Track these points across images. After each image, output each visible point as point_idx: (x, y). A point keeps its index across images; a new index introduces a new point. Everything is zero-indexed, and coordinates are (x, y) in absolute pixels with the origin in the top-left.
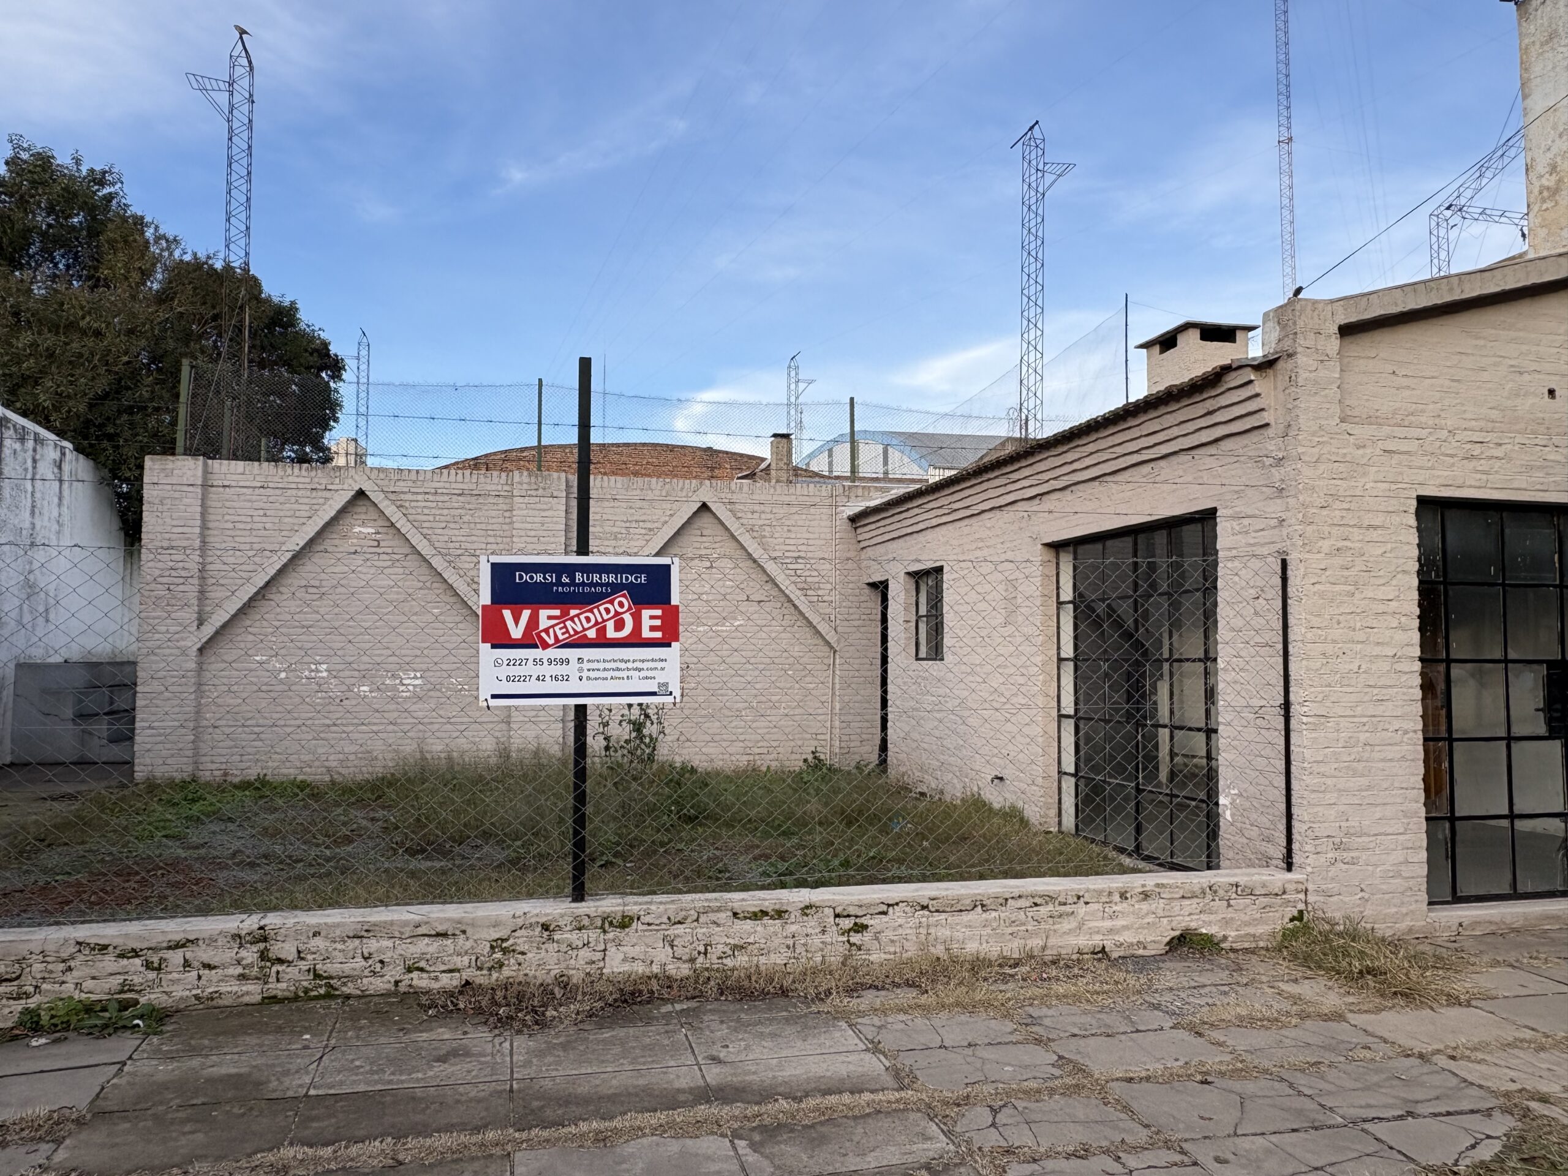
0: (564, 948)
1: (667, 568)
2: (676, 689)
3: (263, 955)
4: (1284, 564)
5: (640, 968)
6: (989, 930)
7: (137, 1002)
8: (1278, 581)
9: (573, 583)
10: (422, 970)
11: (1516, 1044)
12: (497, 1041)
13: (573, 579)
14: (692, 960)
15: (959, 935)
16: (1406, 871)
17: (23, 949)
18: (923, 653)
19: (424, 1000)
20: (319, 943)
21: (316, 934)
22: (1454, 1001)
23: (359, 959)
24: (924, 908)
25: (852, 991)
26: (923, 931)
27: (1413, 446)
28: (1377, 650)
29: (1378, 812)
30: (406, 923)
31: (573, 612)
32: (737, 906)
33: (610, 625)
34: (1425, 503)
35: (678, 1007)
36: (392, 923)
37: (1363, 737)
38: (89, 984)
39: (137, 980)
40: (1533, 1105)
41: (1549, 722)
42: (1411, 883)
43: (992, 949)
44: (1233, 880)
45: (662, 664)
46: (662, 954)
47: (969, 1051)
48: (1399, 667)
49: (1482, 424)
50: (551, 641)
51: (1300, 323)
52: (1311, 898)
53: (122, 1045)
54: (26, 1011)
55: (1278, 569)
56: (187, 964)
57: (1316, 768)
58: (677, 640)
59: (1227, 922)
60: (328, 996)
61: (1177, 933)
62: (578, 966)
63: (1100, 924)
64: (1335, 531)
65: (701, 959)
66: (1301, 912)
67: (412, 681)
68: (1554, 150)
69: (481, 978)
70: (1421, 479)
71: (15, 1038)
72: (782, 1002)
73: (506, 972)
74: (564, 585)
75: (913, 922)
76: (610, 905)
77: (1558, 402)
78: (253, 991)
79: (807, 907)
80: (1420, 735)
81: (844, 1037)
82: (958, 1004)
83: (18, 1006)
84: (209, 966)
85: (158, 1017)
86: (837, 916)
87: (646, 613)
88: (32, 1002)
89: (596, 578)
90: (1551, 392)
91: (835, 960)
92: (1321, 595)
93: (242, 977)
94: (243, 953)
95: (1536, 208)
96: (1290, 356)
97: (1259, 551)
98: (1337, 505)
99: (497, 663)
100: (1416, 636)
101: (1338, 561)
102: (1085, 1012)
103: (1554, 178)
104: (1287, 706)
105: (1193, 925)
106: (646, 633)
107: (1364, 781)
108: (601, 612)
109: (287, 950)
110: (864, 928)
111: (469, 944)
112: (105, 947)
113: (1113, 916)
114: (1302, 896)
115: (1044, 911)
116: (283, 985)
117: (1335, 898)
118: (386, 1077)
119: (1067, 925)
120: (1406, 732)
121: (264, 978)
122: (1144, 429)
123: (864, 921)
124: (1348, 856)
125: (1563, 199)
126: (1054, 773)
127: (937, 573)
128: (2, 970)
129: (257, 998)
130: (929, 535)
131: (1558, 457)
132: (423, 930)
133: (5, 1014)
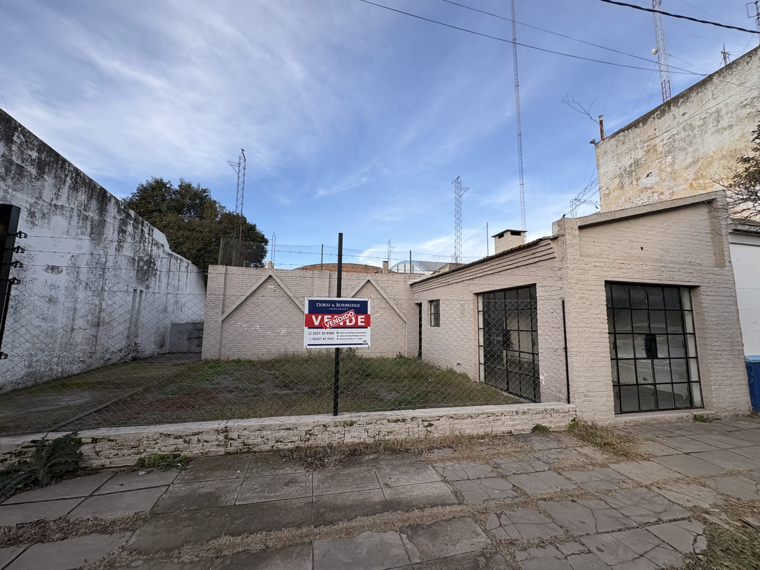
0: (330, 433)
1: (366, 302)
2: (369, 342)
3: (226, 437)
4: (563, 302)
5: (357, 440)
6: (473, 425)
7: (180, 455)
8: (561, 307)
9: (335, 307)
10: (281, 442)
12: (307, 474)
13: (335, 305)
14: (374, 437)
15: (463, 427)
16: (608, 404)
17: (140, 436)
18: (433, 324)
19: (282, 453)
20: (246, 432)
21: (245, 429)
22: (643, 458)
23: (259, 438)
24: (452, 418)
25: (430, 449)
26: (452, 426)
27: (603, 264)
28: (595, 330)
29: (598, 384)
30: (277, 425)
31: (335, 317)
32: (389, 418)
33: (348, 321)
34: (607, 282)
35: (371, 457)
36: (271, 425)
37: (592, 359)
38: (163, 448)
39: (181, 447)
41: (647, 353)
42: (610, 407)
43: (474, 432)
44: (552, 407)
45: (365, 334)
46: (364, 435)
47: (478, 481)
48: (602, 336)
49: (622, 258)
50: (328, 326)
51: (566, 225)
52: (578, 414)
53: (172, 474)
54: (140, 459)
55: (561, 303)
56: (199, 441)
57: (577, 369)
58: (369, 326)
59: (550, 422)
60: (248, 452)
61: (535, 426)
62: (335, 440)
63: (510, 423)
64: (580, 291)
65: (377, 437)
66: (574, 418)
67: (283, 331)
68: (608, 183)
69: (302, 445)
70: (605, 275)
71: (134, 470)
72: (406, 455)
73: (310, 442)
74: (333, 307)
75: (448, 423)
76: (345, 417)
77: (644, 251)
78: (222, 450)
79: (414, 417)
80: (610, 358)
81: (432, 475)
82: (469, 457)
83: (137, 457)
84: (206, 442)
85: (187, 461)
86: (423, 421)
87: (359, 317)
88: (142, 456)
89: (343, 305)
90: (642, 248)
91: (423, 437)
92: (576, 312)
93: (218, 445)
94: (219, 437)
95: (603, 199)
96: (563, 236)
97: (553, 297)
98: (580, 283)
99: (310, 334)
100: (607, 326)
101: (581, 301)
102: (515, 462)
103: (608, 191)
104: (566, 348)
105: (540, 423)
106: (359, 324)
107: (593, 374)
108: (345, 316)
109: (234, 435)
110: (432, 425)
111: (298, 432)
112: (169, 435)
113: (514, 420)
114: (574, 413)
115: (491, 418)
116: (232, 448)
117: (586, 413)
118: (266, 494)
119: (498, 423)
120: (605, 357)
121: (226, 446)
122: (510, 259)
123: (432, 422)
124: (589, 399)
125: (611, 196)
126: (478, 363)
127: (438, 301)
128: (132, 443)
129: (223, 453)
130: (435, 290)
131: (647, 269)
132: (282, 427)
133: (132, 460)
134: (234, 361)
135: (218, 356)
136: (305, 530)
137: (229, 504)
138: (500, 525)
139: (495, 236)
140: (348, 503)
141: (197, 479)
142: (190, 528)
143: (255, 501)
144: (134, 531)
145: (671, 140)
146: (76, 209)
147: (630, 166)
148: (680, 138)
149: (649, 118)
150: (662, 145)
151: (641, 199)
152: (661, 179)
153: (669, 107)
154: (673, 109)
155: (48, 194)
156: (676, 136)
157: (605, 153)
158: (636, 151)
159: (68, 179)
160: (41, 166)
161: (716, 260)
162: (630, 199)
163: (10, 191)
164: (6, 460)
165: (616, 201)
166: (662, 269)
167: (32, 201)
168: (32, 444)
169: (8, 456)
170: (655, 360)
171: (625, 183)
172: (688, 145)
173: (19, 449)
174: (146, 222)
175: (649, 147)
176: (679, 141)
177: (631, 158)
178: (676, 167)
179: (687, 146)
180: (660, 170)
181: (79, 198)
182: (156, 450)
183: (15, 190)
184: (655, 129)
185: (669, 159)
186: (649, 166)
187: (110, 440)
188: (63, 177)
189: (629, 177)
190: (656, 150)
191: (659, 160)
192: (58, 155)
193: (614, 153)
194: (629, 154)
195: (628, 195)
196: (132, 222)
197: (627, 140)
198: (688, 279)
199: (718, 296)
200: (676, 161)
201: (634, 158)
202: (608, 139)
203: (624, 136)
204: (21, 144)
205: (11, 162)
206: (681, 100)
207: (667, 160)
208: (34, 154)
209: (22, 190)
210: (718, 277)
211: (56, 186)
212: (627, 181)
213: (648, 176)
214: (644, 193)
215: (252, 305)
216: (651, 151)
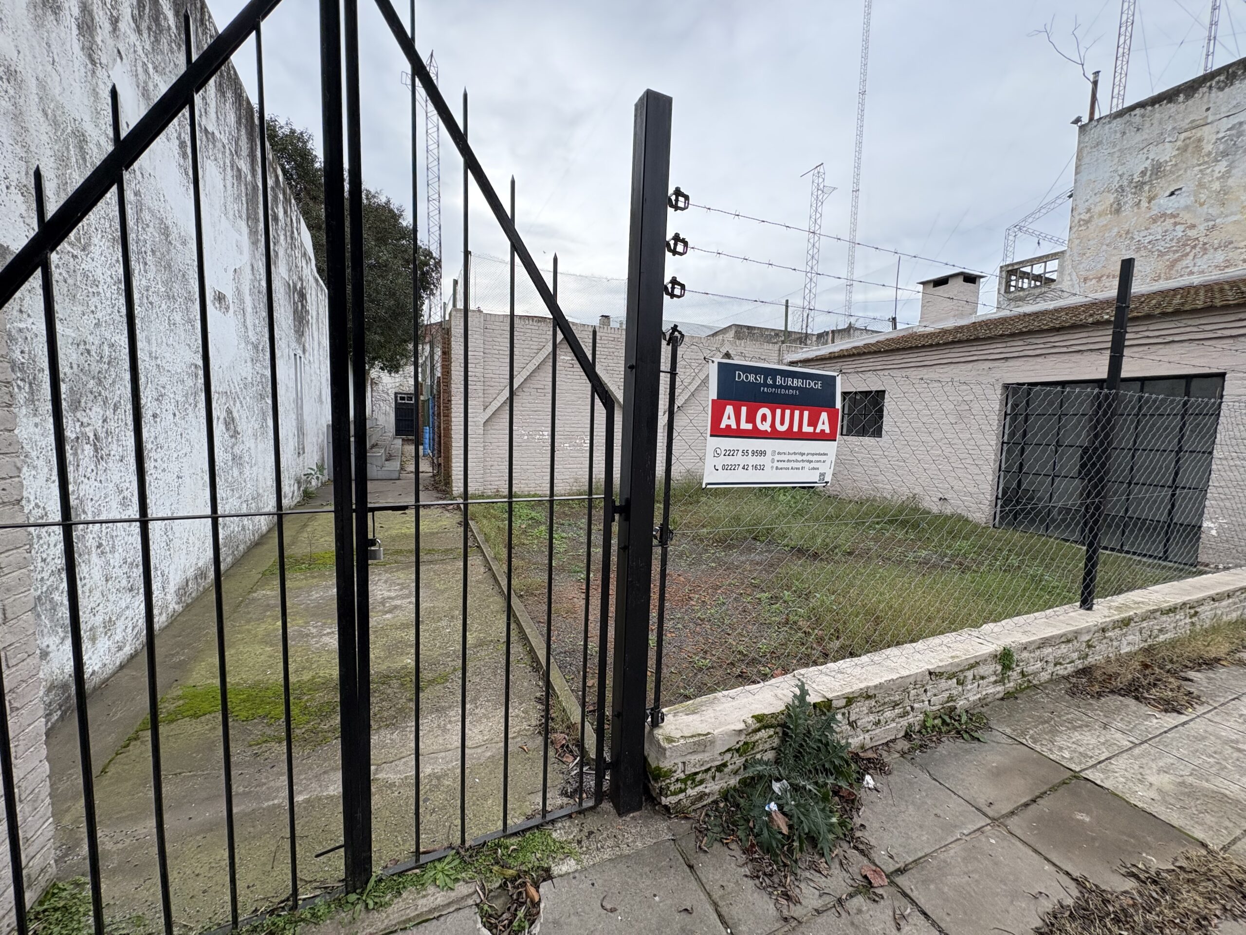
3: (1004, 666)
5: (1132, 648)
6: (1228, 609)
7: (956, 708)
10: (1060, 664)
14: (1148, 640)
17: (907, 682)
18: (845, 432)
21: (1024, 649)
23: (1039, 661)
24: (1213, 600)
26: (1212, 612)
30: (1055, 636)
32: (1163, 607)
38: (933, 700)
39: (955, 693)
46: (1139, 639)
54: (909, 725)
56: (974, 678)
60: (1027, 687)
69: (1081, 665)
73: (1089, 659)
75: (1210, 607)
78: (1001, 690)
79: (1184, 604)
83: (904, 722)
84: (982, 678)
85: (980, 718)
86: (1190, 608)
88: (910, 718)
91: (1188, 633)
93: (995, 682)
94: (997, 667)
95: (1074, 230)
103: (1088, 215)
110: (1197, 613)
111: (1079, 645)
112: (942, 674)
116: (1012, 684)
121: (1003, 682)
123: (1197, 609)
125: (1092, 226)
127: (879, 394)
128: (894, 698)
129: (1002, 695)
132: (1061, 639)
133: (899, 729)
135: (481, 489)
139: (925, 283)
146: (227, 149)
147: (1142, 172)
151: (1150, 234)
152: (1196, 201)
157: (1096, 144)
158: (1160, 146)
162: (1129, 233)
165: (1101, 234)
168: (758, 725)
171: (1126, 203)
174: (293, 201)
175: (1188, 141)
177: (1147, 158)
178: (1231, 182)
180: (1200, 185)
181: (228, 119)
182: (926, 703)
184: (1208, 109)
185: (1222, 166)
186: (1179, 176)
187: (868, 697)
189: (1135, 194)
193: (1115, 146)
194: (1145, 150)
195: (1126, 227)
196: (281, 197)
197: (1147, 125)
201: (1153, 160)
202: (1108, 120)
212: (1129, 199)
213: (1172, 194)
214: (1159, 223)
215: (533, 391)
216: (1190, 149)
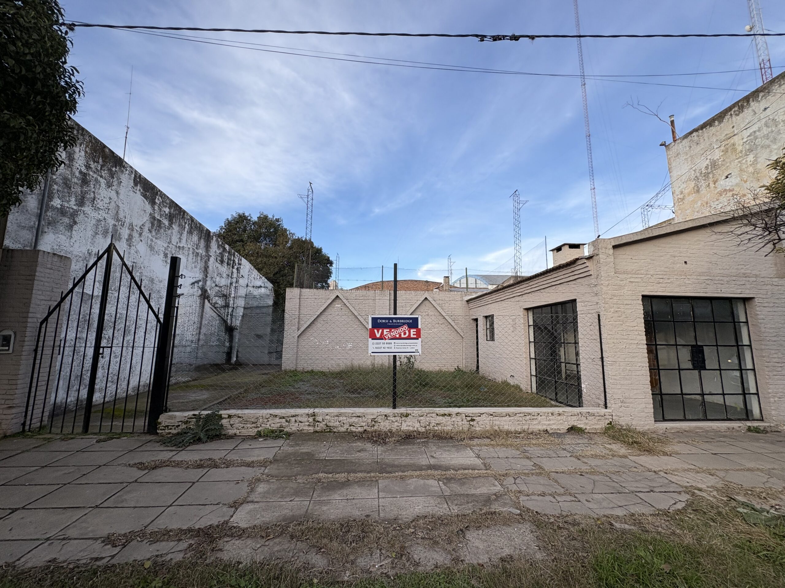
0: (391, 422)
1: (417, 318)
2: (420, 351)
3: (314, 420)
4: (599, 315)
5: (411, 429)
6: (511, 423)
7: (284, 430)
8: (597, 321)
9: (393, 323)
10: (353, 426)
11: (688, 470)
12: (373, 447)
13: (392, 321)
14: (425, 427)
15: (502, 424)
16: (646, 411)
17: (258, 415)
18: (489, 339)
19: (354, 434)
20: (327, 417)
21: (327, 415)
22: (665, 454)
23: (338, 422)
24: (491, 415)
25: (472, 438)
26: (491, 422)
27: (639, 280)
28: (632, 341)
29: (635, 392)
30: (350, 413)
31: (393, 330)
32: (438, 412)
33: (402, 334)
34: (645, 297)
35: (422, 440)
36: (346, 413)
37: (628, 368)
38: (273, 425)
39: (284, 425)
40: (696, 491)
41: (693, 364)
42: (648, 414)
43: (512, 429)
44: (588, 411)
45: (416, 344)
46: (417, 425)
47: (506, 459)
48: (639, 347)
49: (662, 273)
50: (387, 338)
51: (600, 246)
52: (614, 418)
53: (280, 442)
54: (258, 431)
55: (597, 317)
56: (296, 421)
57: (613, 377)
58: (420, 337)
59: (586, 424)
60: (330, 432)
61: (570, 426)
62: (394, 427)
63: (545, 422)
64: (615, 305)
65: (428, 427)
66: (611, 422)
67: (350, 346)
68: (682, 187)
69: (369, 429)
70: (643, 290)
71: (256, 438)
72: (451, 441)
73: (375, 428)
74: (390, 323)
75: (488, 419)
76: (403, 410)
77: (688, 265)
78: (311, 429)
79: (458, 413)
80: (648, 368)
81: (469, 452)
82: (502, 445)
83: (256, 430)
84: (301, 422)
85: (289, 435)
86: (466, 416)
87: (412, 330)
88: (260, 429)
89: (399, 321)
91: (466, 429)
92: (612, 325)
93: (309, 425)
94: (309, 419)
95: (677, 204)
96: (597, 255)
97: (590, 312)
98: (615, 298)
99: (373, 344)
100: (645, 338)
101: (616, 315)
102: (542, 450)
103: (682, 195)
104: (602, 358)
105: (575, 424)
106: (412, 336)
107: (630, 382)
108: (400, 330)
109: (320, 418)
110: (474, 420)
111: (366, 419)
112: (276, 416)
113: (550, 420)
114: (611, 417)
115: (528, 417)
116: (319, 428)
117: (622, 418)
118: (345, 455)
119: (535, 422)
120: (643, 367)
121: (314, 426)
122: (553, 276)
123: (474, 418)
124: (626, 405)
125: (686, 201)
126: (529, 375)
127: (492, 316)
128: (253, 420)
129: (312, 431)
130: (489, 306)
131: (690, 282)
132: (354, 415)
133: (253, 432)
134: (308, 372)
135: (295, 367)
136: (372, 474)
137: (321, 458)
138: (515, 483)
139: (552, 250)
140: (402, 464)
141: (298, 445)
142: (299, 468)
143: (339, 458)
144: (266, 467)
145: (752, 137)
146: (191, 249)
147: (706, 167)
148: (763, 135)
149: (725, 115)
150: (742, 144)
151: (720, 203)
152: (742, 180)
153: (748, 102)
154: (752, 104)
155: (175, 240)
156: (758, 133)
157: (678, 155)
158: (712, 151)
159: (187, 225)
160: (171, 217)
161: (777, 270)
162: (707, 203)
163: (154, 239)
164: (179, 426)
165: (692, 206)
166: (708, 282)
167: (165, 245)
168: (193, 417)
169: (180, 423)
170: (702, 371)
171: (701, 186)
172: (772, 141)
173: (186, 419)
174: (236, 254)
175: (727, 146)
176: (761, 138)
177: (707, 159)
178: (759, 166)
179: (771, 143)
180: (741, 170)
181: (193, 240)
182: (268, 426)
183: (156, 238)
184: (733, 127)
185: (751, 158)
186: (728, 167)
187: (239, 417)
188: (184, 224)
189: (705, 180)
190: (734, 150)
191: (739, 160)
192: (180, 208)
193: (687, 154)
194: (704, 155)
195: (705, 199)
196: (227, 255)
197: (702, 140)
198: (739, 291)
199: (778, 307)
200: (759, 160)
201: (710, 159)
202: (680, 141)
203: (698, 136)
204: (160, 205)
205: (154, 218)
206: (761, 94)
207: (749, 159)
208: (167, 210)
209: (160, 238)
210: (777, 288)
211: (179, 232)
212: (703, 184)
213: (727, 177)
214: (724, 196)
215: (322, 322)
216: (729, 150)
